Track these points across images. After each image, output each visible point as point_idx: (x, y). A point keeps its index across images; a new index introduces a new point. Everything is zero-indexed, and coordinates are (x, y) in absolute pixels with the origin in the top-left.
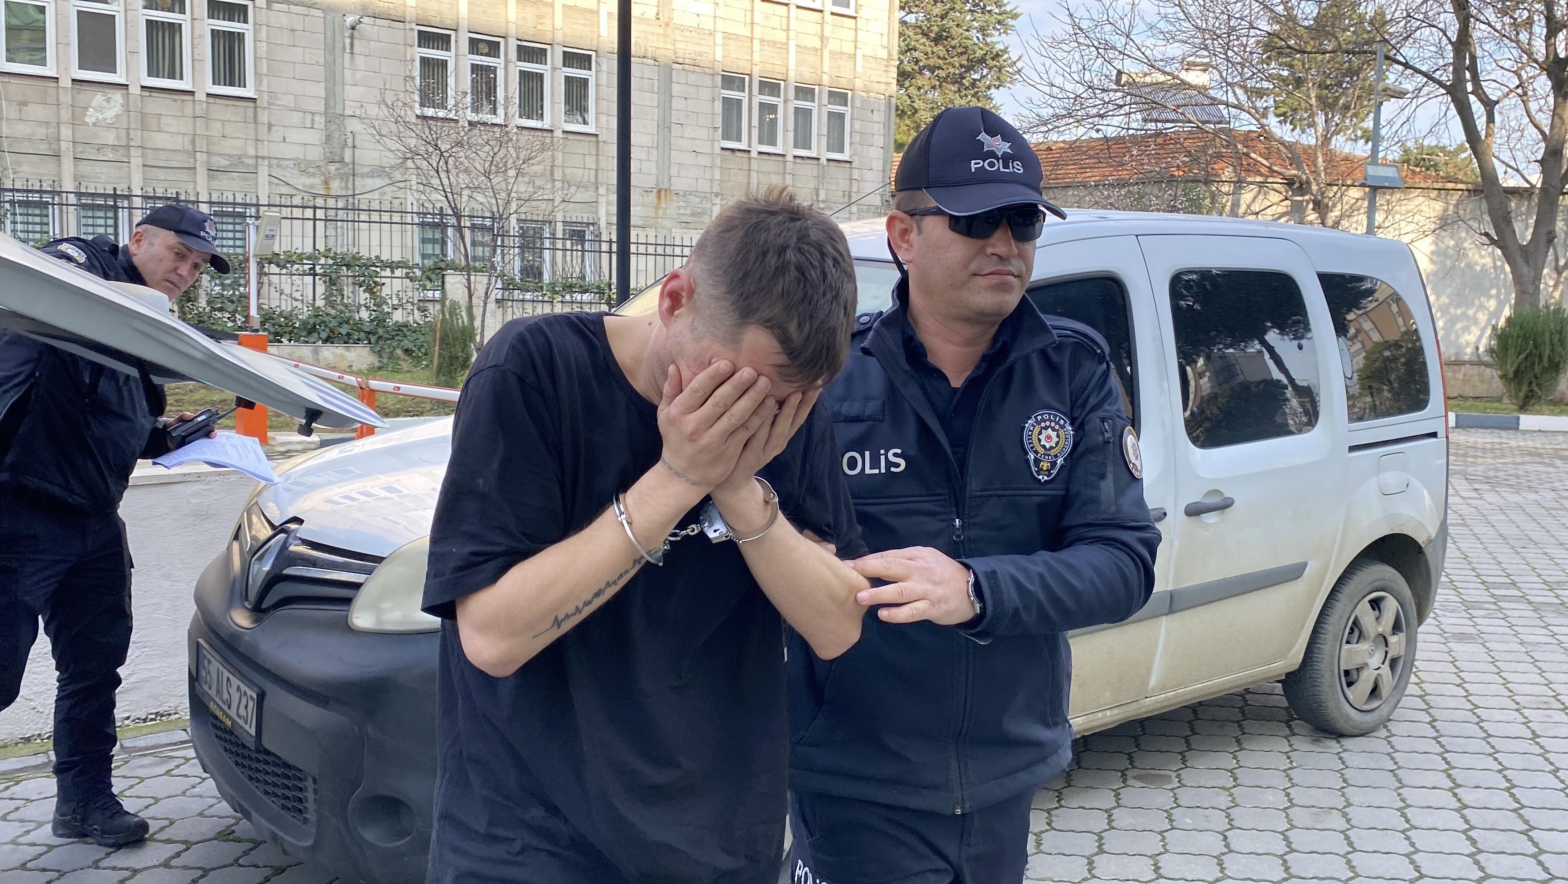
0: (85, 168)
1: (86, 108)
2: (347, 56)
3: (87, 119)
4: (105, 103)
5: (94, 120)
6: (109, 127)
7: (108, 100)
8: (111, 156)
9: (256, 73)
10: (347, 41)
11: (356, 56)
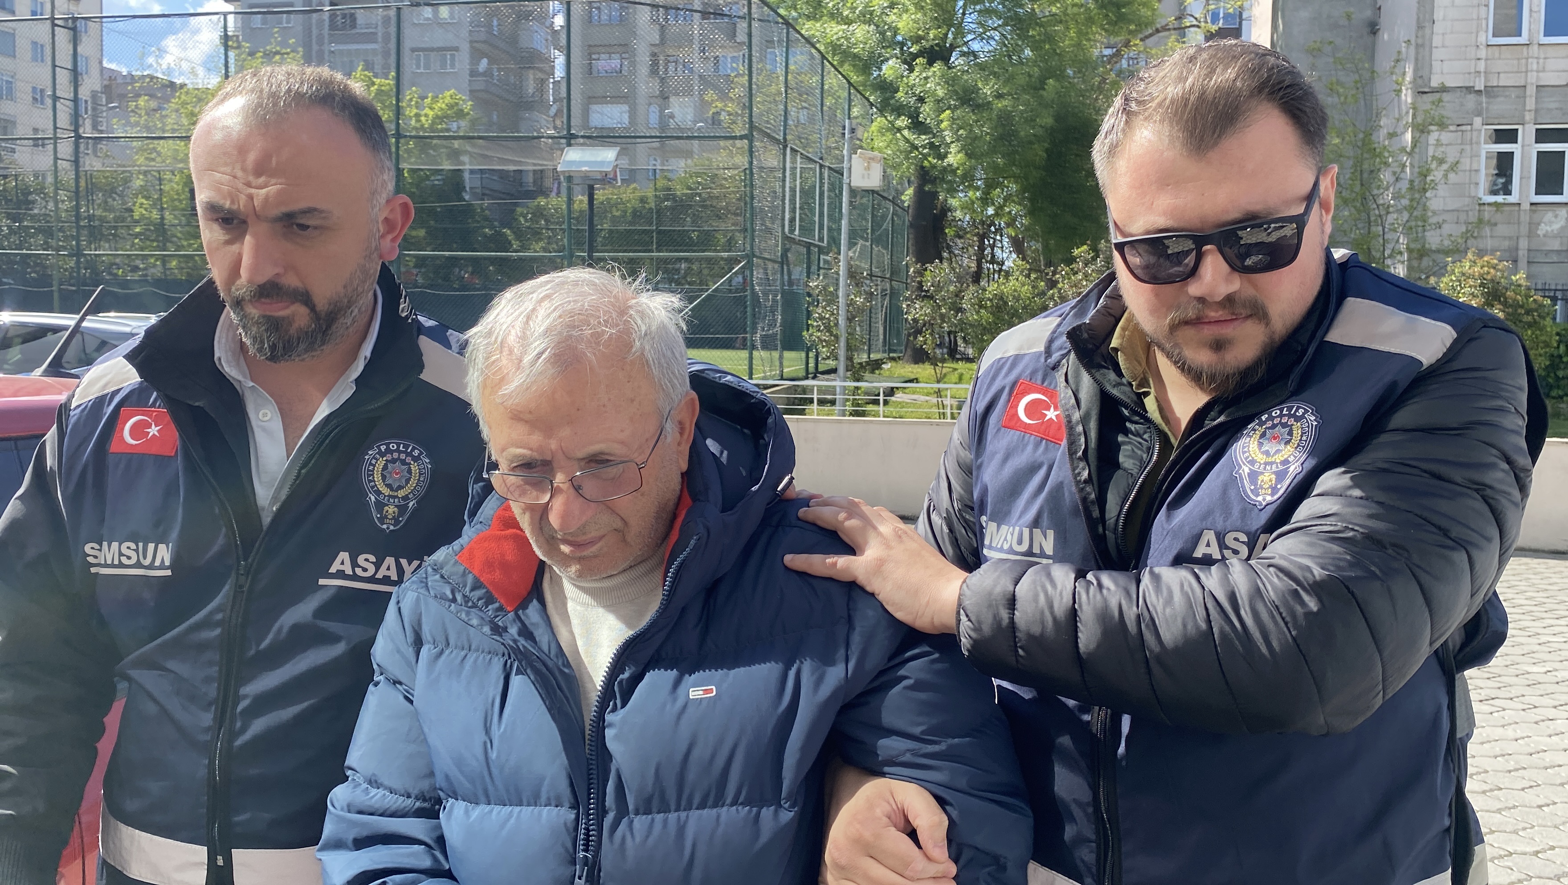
0: (1535, 268)
1: (1539, 224)
3: (1539, 232)
4: (1553, 219)
5: (1544, 232)
6: (1555, 237)
7: (1556, 216)
8: (1555, 259)
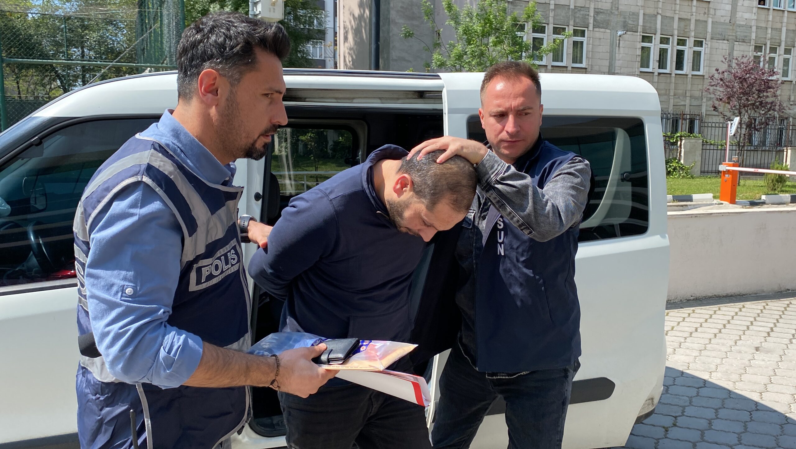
2: (617, 48)
9: (587, 57)
10: (618, 42)
11: (621, 48)
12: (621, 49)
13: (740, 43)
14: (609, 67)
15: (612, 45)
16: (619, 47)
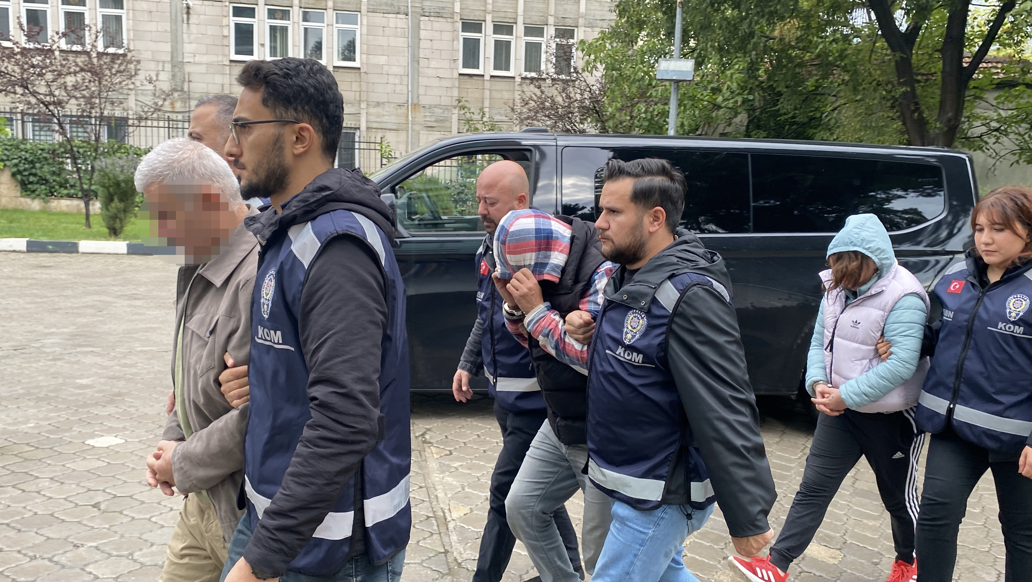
2: (185, 25)
9: (127, 39)
10: (185, 16)
11: (191, 25)
12: (193, 28)
13: (432, 19)
14: (172, 53)
15: (174, 21)
16: (188, 24)
